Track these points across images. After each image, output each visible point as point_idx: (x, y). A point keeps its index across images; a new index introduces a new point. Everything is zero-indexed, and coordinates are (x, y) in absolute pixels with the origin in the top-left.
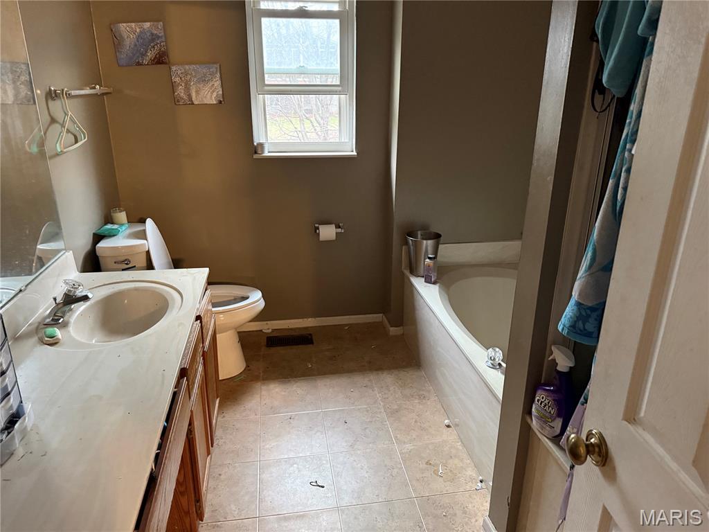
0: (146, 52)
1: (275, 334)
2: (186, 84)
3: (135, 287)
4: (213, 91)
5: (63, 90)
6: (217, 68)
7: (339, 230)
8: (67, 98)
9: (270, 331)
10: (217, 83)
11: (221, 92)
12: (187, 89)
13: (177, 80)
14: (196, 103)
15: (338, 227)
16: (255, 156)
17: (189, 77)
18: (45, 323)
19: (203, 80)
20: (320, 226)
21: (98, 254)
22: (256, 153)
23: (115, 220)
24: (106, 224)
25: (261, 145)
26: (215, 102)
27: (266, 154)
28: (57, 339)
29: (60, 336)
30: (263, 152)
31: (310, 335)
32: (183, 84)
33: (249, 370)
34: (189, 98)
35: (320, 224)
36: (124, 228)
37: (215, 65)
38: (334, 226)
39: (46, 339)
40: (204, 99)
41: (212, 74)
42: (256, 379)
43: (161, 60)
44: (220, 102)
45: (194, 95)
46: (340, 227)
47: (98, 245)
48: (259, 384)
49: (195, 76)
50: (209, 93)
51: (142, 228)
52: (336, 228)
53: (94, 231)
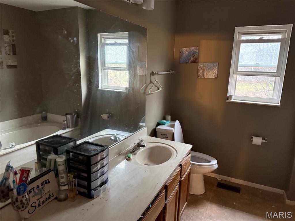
0: (190, 58)
1: (223, 182)
2: (203, 70)
3: (163, 146)
4: (214, 73)
5: (156, 72)
6: (217, 64)
7: (264, 141)
8: (157, 75)
9: (221, 179)
10: (216, 70)
11: (217, 74)
12: (203, 72)
13: (200, 69)
14: (205, 78)
15: (263, 139)
16: (227, 101)
17: (205, 67)
18: (130, 151)
19: (211, 69)
20: (254, 137)
21: (156, 130)
22: (228, 99)
23: (167, 119)
24: (163, 120)
25: (231, 96)
26: (213, 78)
27: (232, 100)
28: (130, 158)
29: (131, 158)
30: (231, 100)
31: (240, 188)
32: (202, 70)
33: (205, 195)
34: (203, 76)
35: (254, 136)
36: (168, 122)
37: (216, 63)
38: (261, 138)
39: (127, 157)
40: (209, 76)
41: (215, 67)
42: (208, 200)
43: (196, 61)
44: (216, 78)
45: (205, 74)
46: (265, 139)
47: (158, 127)
48: (208, 202)
49: (207, 67)
50: (211, 74)
51: (174, 124)
52: (262, 139)
53: (157, 122)
